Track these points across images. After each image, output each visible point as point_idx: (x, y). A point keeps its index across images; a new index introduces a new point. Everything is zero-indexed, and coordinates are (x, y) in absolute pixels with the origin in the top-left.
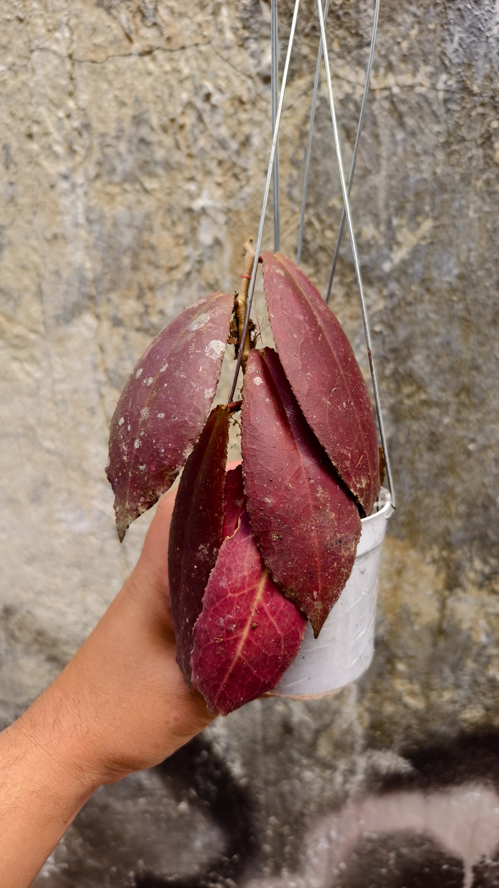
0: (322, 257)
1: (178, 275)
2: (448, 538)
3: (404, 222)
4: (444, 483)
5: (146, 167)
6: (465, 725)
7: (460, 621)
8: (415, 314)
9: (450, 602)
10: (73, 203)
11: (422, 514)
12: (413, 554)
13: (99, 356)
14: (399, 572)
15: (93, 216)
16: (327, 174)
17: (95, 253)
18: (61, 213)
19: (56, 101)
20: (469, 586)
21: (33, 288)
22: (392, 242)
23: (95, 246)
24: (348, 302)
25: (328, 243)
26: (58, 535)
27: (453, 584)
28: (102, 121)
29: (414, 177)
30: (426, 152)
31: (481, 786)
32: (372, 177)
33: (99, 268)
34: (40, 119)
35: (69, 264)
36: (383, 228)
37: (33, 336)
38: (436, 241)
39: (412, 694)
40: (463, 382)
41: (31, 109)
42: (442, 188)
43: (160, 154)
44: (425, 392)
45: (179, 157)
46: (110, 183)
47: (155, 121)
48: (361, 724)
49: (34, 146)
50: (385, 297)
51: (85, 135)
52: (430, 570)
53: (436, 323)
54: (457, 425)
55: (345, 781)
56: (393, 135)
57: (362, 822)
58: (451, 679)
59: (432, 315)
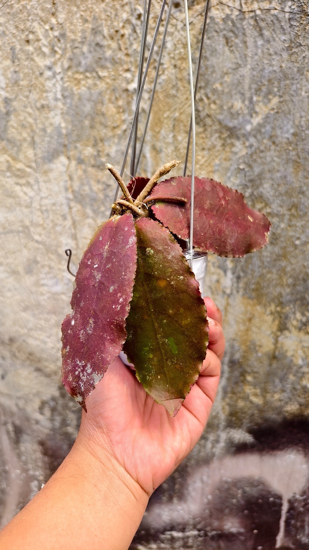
0: (208, 121)
1: (119, 132)
2: (281, 299)
3: (261, 99)
4: (280, 265)
5: (100, 62)
6: (287, 414)
7: (286, 351)
8: (265, 157)
9: (280, 339)
10: (54, 85)
11: (265, 284)
12: (259, 308)
13: (69, 183)
14: (250, 320)
15: (66, 94)
16: (214, 67)
17: (67, 117)
18: (46, 91)
19: (44, 19)
20: (293, 329)
21: (29, 139)
22: (253, 112)
23: (67, 113)
24: (224, 149)
25: (212, 112)
26: (42, 294)
27: (283, 328)
28: (73, 32)
29: (268, 69)
30: (276, 53)
31: (295, 451)
32: (241, 69)
33: (70, 127)
34: (34, 30)
35: (51, 124)
36: (247, 102)
37: (28, 170)
38: (280, 111)
39: (256, 395)
40: (294, 201)
41: (29, 24)
42: (286, 77)
43: (109, 53)
44: (270, 207)
45: (120, 55)
46: (77, 72)
47: (106, 32)
48: (224, 412)
49: (30, 48)
50: (247, 147)
51: (62, 41)
52: (269, 318)
53: (278, 164)
54: (289, 228)
55: (213, 447)
56: (256, 42)
57: (222, 471)
58: (279, 386)
59: (275, 159)
